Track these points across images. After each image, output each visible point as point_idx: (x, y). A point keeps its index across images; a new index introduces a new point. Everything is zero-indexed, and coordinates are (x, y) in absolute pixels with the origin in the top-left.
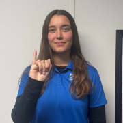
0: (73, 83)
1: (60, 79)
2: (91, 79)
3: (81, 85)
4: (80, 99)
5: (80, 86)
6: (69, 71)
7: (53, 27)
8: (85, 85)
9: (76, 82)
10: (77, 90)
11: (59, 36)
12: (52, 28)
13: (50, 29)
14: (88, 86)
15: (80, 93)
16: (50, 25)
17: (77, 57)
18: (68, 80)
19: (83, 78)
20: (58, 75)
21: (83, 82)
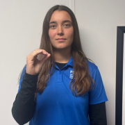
0: (73, 80)
1: (60, 76)
2: (91, 76)
3: (81, 81)
4: (80, 95)
5: (81, 83)
6: (70, 68)
7: (54, 22)
8: (85, 81)
9: (76, 79)
10: (78, 87)
11: (60, 32)
12: (53, 24)
13: (51, 25)
14: (88, 83)
15: (81, 90)
16: (51, 21)
17: (77, 54)
18: (68, 77)
19: (84, 74)
20: (58, 72)
21: (83, 79)
